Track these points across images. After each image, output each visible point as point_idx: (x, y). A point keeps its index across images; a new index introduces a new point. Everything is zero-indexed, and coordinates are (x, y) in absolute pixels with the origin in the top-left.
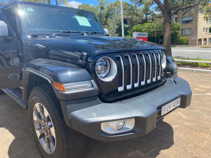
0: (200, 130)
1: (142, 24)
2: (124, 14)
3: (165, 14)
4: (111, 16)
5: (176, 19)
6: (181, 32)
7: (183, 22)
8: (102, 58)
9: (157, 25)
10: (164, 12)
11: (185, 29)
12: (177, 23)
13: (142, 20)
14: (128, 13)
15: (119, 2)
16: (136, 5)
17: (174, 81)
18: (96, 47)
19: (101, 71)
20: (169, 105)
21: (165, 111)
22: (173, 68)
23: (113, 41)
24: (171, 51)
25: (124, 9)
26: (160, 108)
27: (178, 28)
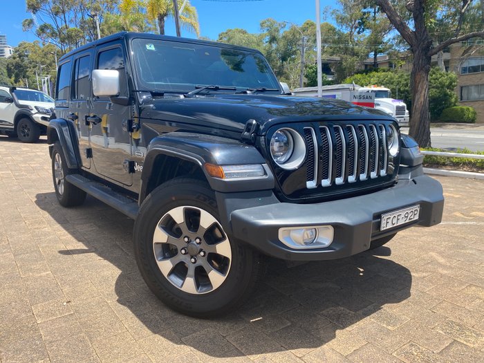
0: (470, 283)
1: (364, 74)
2: (323, 52)
3: (417, 53)
4: (293, 56)
5: (447, 62)
6: (459, 93)
7: (464, 70)
8: (280, 131)
9: (400, 77)
10: (414, 48)
11: (468, 86)
12: (449, 72)
13: (366, 66)
14: (331, 50)
15: (313, 25)
16: (351, 31)
17: (413, 180)
18: (269, 112)
19: (277, 152)
20: (396, 213)
21: (387, 222)
22: (412, 157)
23: (300, 103)
24: (429, 133)
25: (324, 41)
26: (378, 216)
27: (451, 83)
